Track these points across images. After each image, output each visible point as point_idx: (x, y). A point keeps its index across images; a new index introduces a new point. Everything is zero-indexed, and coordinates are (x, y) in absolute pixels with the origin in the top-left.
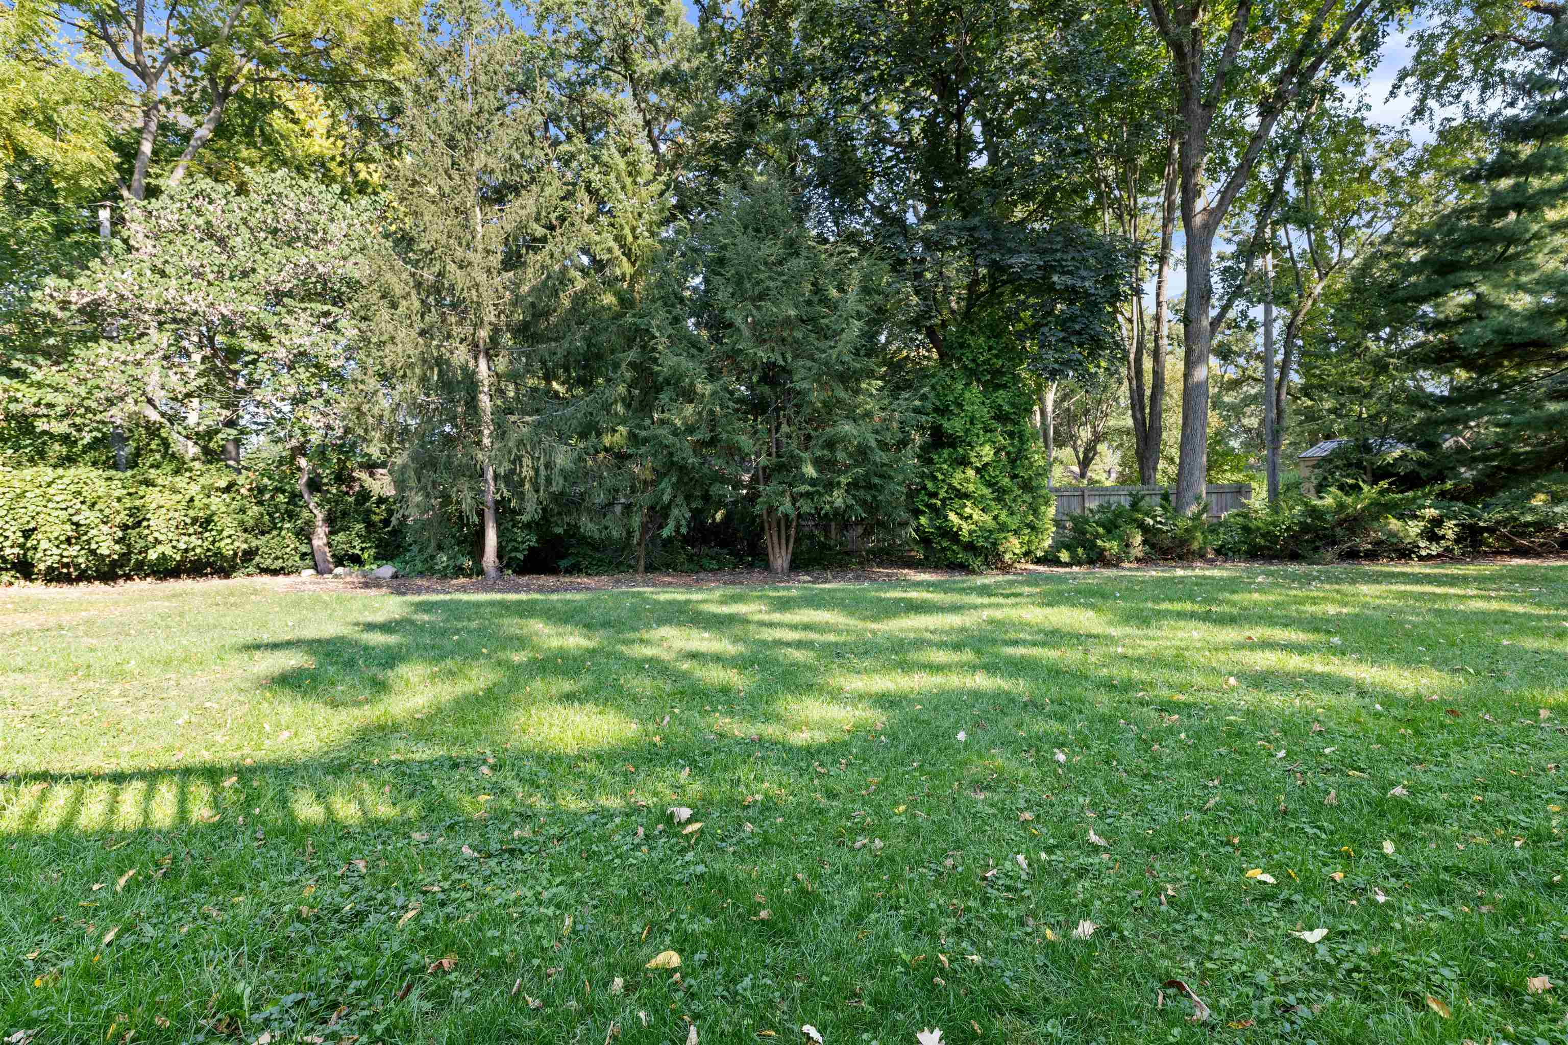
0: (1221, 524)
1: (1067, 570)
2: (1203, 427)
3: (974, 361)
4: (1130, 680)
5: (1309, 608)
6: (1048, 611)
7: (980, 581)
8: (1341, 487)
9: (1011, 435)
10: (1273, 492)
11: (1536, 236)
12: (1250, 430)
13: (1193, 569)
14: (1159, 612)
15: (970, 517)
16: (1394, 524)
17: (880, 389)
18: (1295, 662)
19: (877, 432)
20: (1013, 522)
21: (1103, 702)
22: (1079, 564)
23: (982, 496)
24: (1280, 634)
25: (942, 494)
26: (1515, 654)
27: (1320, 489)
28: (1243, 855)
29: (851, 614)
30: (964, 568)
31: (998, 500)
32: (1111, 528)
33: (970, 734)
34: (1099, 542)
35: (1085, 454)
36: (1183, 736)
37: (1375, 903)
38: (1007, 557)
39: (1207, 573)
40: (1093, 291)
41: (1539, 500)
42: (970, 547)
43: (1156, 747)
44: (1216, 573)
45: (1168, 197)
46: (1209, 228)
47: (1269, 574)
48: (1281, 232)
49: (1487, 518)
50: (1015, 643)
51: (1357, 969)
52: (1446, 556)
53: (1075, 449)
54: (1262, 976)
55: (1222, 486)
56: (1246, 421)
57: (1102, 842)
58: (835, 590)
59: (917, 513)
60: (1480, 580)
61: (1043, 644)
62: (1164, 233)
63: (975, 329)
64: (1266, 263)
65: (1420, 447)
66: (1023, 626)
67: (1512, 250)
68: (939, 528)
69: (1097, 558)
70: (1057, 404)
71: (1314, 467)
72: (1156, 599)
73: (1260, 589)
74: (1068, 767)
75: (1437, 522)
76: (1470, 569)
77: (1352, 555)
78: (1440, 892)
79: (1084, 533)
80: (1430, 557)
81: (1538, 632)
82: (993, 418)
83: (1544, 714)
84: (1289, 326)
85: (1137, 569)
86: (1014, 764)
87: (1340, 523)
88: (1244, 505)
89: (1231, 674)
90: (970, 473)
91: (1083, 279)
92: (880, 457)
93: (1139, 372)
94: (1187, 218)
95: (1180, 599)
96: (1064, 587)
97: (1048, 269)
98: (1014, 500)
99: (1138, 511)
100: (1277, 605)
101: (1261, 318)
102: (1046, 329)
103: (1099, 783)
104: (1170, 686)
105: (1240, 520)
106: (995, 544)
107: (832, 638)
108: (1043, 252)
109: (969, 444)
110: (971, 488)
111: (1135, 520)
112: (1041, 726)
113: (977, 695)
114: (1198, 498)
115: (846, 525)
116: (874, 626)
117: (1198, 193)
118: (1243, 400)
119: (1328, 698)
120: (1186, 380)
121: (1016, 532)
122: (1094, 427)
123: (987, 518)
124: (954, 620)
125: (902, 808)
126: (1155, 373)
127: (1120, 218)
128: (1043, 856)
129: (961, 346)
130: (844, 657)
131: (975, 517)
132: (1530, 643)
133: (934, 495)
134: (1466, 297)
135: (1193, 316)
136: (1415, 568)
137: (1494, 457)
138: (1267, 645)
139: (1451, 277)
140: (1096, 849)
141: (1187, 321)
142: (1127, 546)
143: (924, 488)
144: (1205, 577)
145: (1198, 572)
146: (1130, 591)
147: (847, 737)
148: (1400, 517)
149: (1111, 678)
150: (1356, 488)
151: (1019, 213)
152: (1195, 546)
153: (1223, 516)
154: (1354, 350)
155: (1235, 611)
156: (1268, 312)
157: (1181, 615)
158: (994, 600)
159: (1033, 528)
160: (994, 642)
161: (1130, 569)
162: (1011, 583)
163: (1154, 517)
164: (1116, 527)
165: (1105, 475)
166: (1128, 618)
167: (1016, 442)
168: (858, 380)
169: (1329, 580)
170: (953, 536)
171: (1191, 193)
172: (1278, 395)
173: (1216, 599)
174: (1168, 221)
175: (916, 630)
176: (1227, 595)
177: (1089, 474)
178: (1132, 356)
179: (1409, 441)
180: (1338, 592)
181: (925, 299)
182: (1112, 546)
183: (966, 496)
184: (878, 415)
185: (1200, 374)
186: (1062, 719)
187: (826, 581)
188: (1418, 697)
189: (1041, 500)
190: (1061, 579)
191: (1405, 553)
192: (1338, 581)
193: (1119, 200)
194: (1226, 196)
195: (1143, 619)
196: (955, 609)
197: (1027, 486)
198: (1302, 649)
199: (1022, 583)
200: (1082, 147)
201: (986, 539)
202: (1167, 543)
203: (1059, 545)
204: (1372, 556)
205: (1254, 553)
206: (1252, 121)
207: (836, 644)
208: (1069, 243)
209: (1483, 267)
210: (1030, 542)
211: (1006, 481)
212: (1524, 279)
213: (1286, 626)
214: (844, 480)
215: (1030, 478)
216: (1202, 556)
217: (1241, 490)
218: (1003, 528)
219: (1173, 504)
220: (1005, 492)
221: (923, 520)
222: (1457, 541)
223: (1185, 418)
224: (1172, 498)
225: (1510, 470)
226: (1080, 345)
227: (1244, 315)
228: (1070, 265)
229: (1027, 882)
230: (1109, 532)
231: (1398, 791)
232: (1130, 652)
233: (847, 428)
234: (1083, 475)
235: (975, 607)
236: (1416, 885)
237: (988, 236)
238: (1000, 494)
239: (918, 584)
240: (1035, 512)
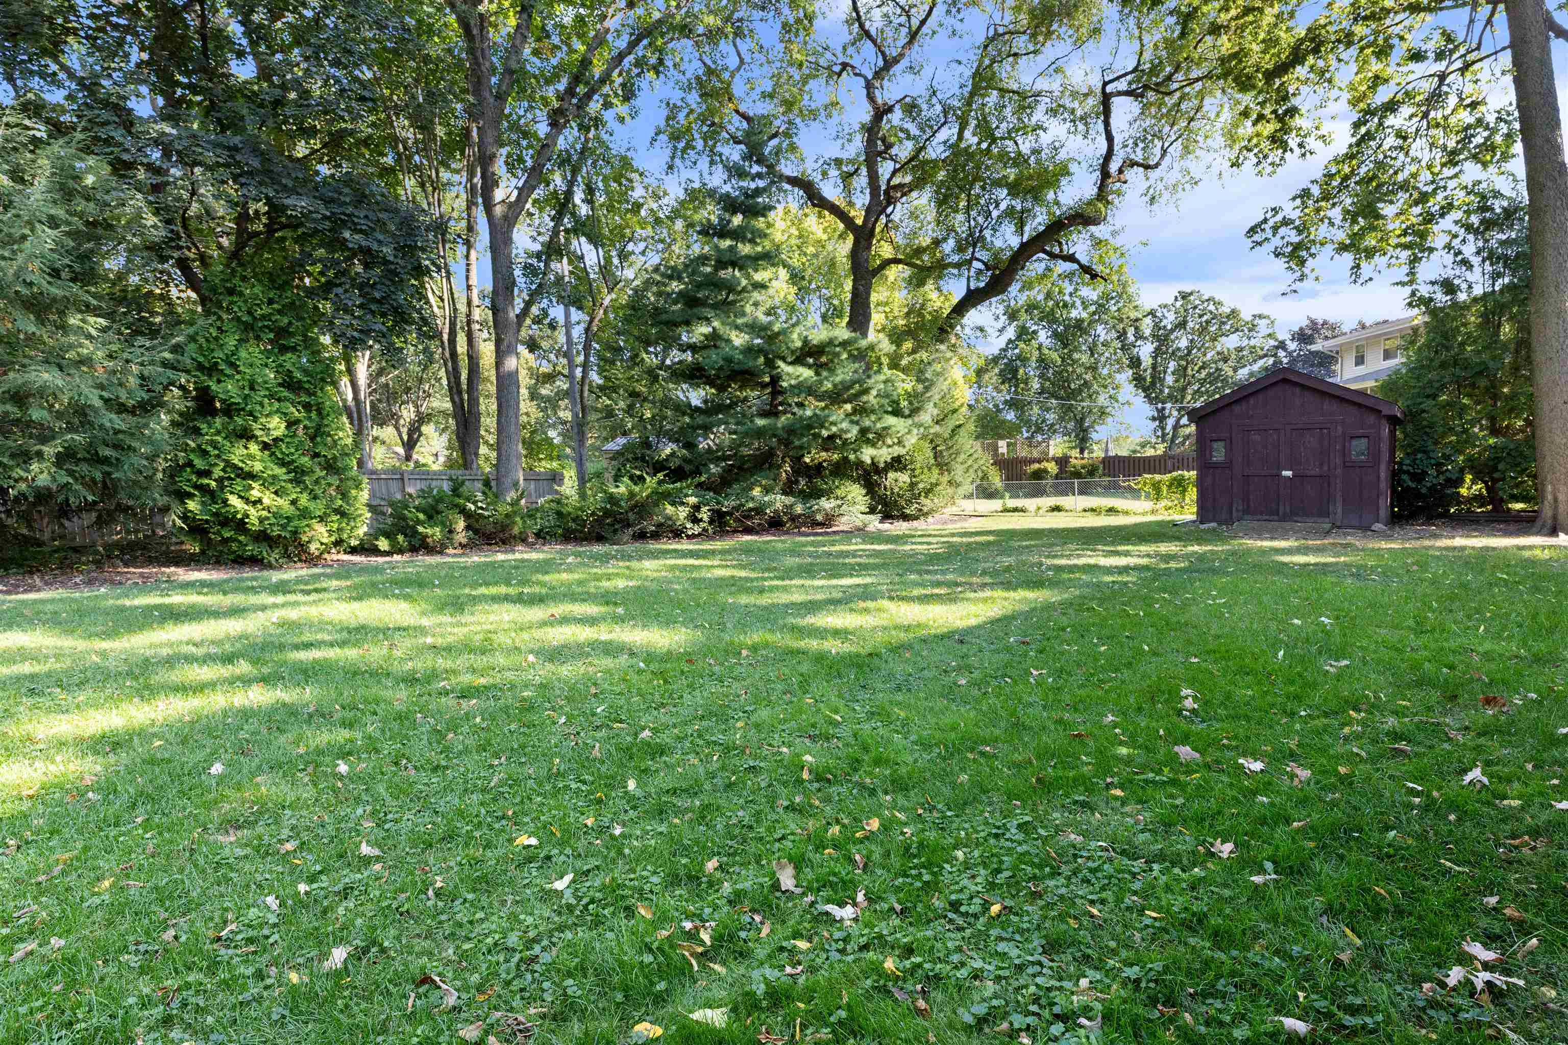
0: (537, 510)
1: (388, 559)
2: (517, 417)
3: (249, 313)
4: (434, 669)
5: (605, 584)
6: (356, 605)
7: (276, 576)
8: (631, 478)
9: (307, 407)
10: (582, 480)
11: (744, 290)
12: (566, 423)
13: (513, 551)
14: (474, 598)
15: (260, 501)
16: (669, 509)
17: (104, 330)
18: (585, 634)
19: (101, 387)
20: (318, 508)
21: (400, 697)
22: (401, 552)
23: (274, 477)
24: (579, 609)
25: (217, 472)
26: (735, 608)
27: (617, 478)
28: (516, 824)
29: (70, 632)
30: (255, 562)
31: (297, 481)
32: (432, 513)
33: (228, 764)
34: (420, 529)
35: (410, 435)
36: (478, 720)
37: (612, 837)
38: (313, 548)
39: (526, 556)
40: (391, 258)
41: (756, 492)
42: (262, 537)
43: (451, 735)
44: (534, 556)
45: (470, 180)
46: (510, 220)
47: (577, 555)
48: (575, 242)
49: (728, 504)
50: (308, 646)
51: (592, 901)
52: (703, 535)
53: (397, 429)
54: (513, 939)
55: (539, 474)
56: (561, 414)
57: (377, 852)
58: (42, 601)
59: (182, 496)
60: (723, 552)
61: (342, 644)
62: (469, 216)
63: (248, 272)
64: (563, 267)
65: (684, 447)
66: (322, 625)
67: (731, 297)
68: (216, 514)
69: (420, 545)
70: (373, 378)
71: (611, 459)
72: (475, 585)
73: (569, 570)
74: (352, 778)
75: (697, 508)
76: (718, 545)
77: (641, 536)
78: (660, 813)
79: (404, 518)
80: (693, 536)
81: (749, 591)
82: (280, 385)
83: (744, 653)
84: (587, 330)
85: (460, 555)
86: (285, 788)
87: (632, 509)
88: (557, 492)
89: (531, 652)
90: (254, 448)
91: (380, 242)
92: (112, 420)
93: (454, 354)
94: (489, 207)
95: (496, 584)
96: (379, 578)
97: (338, 223)
98: (317, 482)
99: (459, 496)
100: (580, 583)
101: (561, 320)
102: (340, 290)
103: (381, 789)
104: (474, 671)
105: (553, 505)
106: (295, 533)
107: (27, 668)
108: (328, 202)
109: (251, 414)
110: (258, 467)
111: (457, 506)
112: (324, 738)
113: (246, 714)
114: (516, 484)
115: (64, 511)
116: (106, 645)
117: (496, 184)
118: (557, 394)
119: (608, 662)
120: (497, 368)
121: (322, 519)
122: (417, 406)
123: (283, 503)
124: (232, 626)
125: (107, 883)
126: (470, 357)
127: (422, 185)
128: (302, 888)
129: (231, 292)
130: (41, 694)
131: (266, 501)
132: (744, 599)
133: (207, 473)
134: (705, 330)
135: (501, 305)
136: (685, 545)
137: (729, 458)
138: (565, 620)
139: (695, 310)
140: (366, 861)
141: (495, 309)
142: (450, 532)
143: (190, 464)
144: (523, 561)
145: (518, 556)
146: (449, 579)
147: (25, 806)
148: (673, 504)
149: (415, 671)
150: (641, 479)
151: (301, 150)
152: (516, 530)
153: (541, 501)
154: (635, 360)
155: (544, 591)
156: (567, 315)
157: (495, 599)
158: (291, 598)
159: (342, 513)
160: (282, 647)
161: (455, 555)
162: (315, 578)
163: (475, 503)
164: (438, 512)
165: (432, 459)
166: (441, 607)
167: (314, 415)
168: (62, 313)
169: (623, 558)
170: (241, 525)
171: (490, 183)
172: (582, 391)
173: (528, 581)
174: (470, 204)
175: (170, 645)
176: (540, 577)
177: (415, 456)
178: (445, 337)
179: (677, 441)
180: (628, 568)
181: (168, 222)
182: (434, 533)
183: (252, 476)
184: (102, 366)
185: (511, 363)
186: (349, 725)
187: (32, 588)
188: (669, 652)
189: (350, 483)
190: (377, 570)
191: (677, 533)
192: (630, 558)
193: (419, 168)
194: (524, 192)
195: (457, 605)
196: (235, 612)
197: (331, 467)
198: (592, 621)
199: (329, 576)
200: (367, 94)
201: (284, 527)
202: (490, 528)
203: (377, 533)
204: (656, 536)
205: (569, 537)
206: (543, 129)
207: (33, 677)
208: (361, 198)
209: (715, 307)
210: (340, 530)
211: (305, 460)
212: (740, 321)
213: (584, 600)
214: (49, 450)
215: (335, 458)
216: (524, 541)
217: (555, 478)
218: (305, 514)
219: (494, 489)
220: (303, 473)
221: (192, 505)
222: (711, 522)
223: (500, 406)
224: (493, 484)
225: (740, 468)
226: (384, 315)
227: (545, 313)
228: (364, 224)
229: (275, 925)
230: (430, 517)
231: (646, 733)
232: (440, 641)
233: (47, 377)
234: (408, 458)
235: (264, 608)
236: (646, 812)
237: (255, 163)
238: (298, 475)
239: (187, 586)
240: (344, 496)
